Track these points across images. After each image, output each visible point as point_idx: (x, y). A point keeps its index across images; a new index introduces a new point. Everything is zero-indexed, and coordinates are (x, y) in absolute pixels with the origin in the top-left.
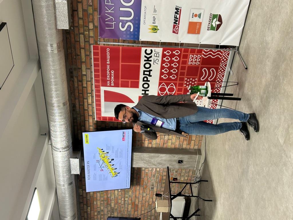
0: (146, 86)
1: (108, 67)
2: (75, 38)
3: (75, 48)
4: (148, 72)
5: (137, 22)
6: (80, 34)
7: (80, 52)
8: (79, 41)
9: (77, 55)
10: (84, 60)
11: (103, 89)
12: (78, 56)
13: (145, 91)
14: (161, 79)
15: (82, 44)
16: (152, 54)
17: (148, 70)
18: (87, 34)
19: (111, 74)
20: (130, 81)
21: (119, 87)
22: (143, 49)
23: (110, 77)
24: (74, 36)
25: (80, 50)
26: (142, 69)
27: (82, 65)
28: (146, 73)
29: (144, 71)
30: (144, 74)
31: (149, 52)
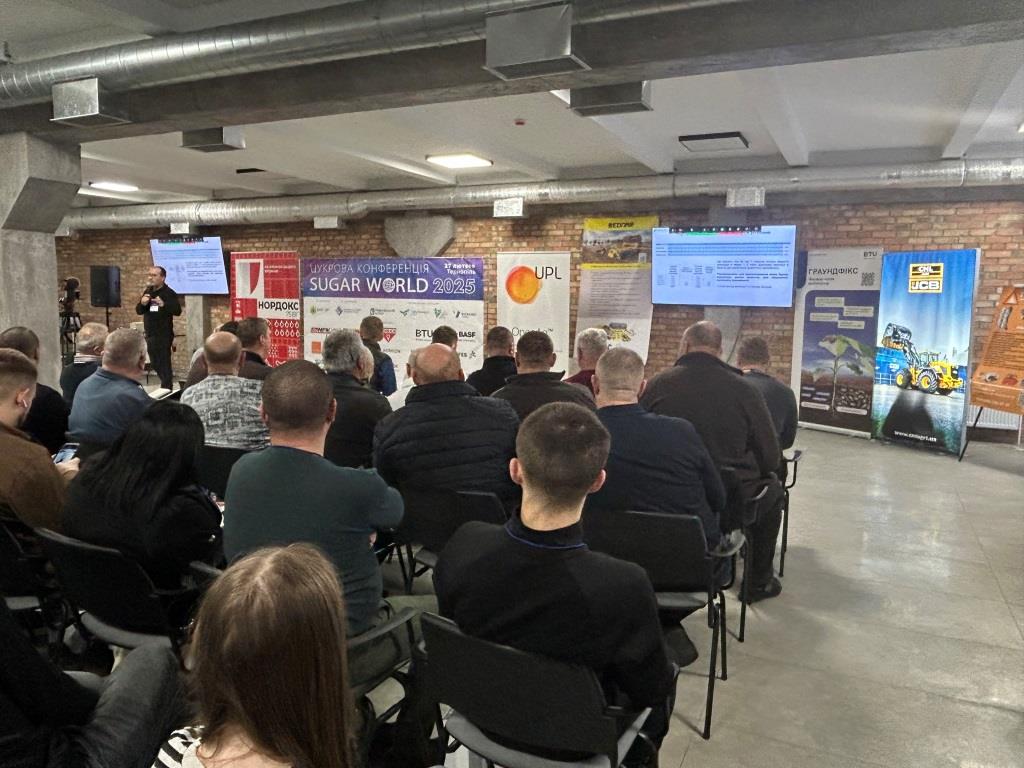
0: (267, 305)
4: (279, 307)
5: (317, 294)
13: (262, 305)
16: (294, 310)
19: (276, 269)
20: (270, 289)
21: (264, 278)
22: (298, 301)
23: (272, 269)
26: (282, 301)
29: (280, 303)
30: (277, 303)
31: (296, 306)
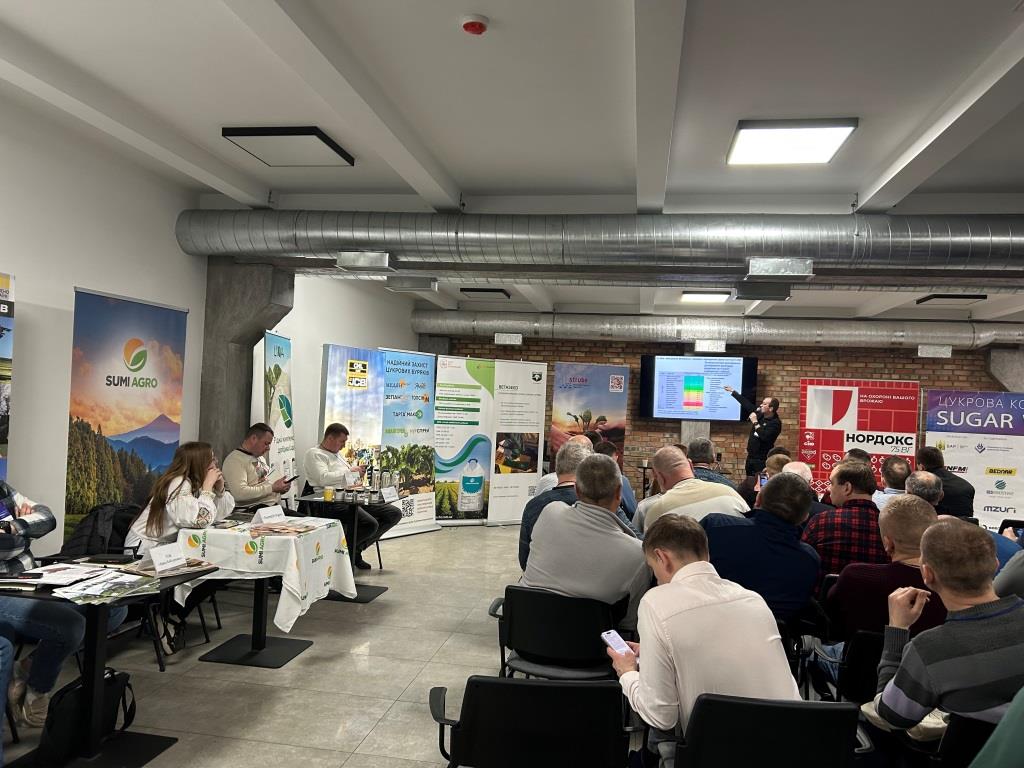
0: (861, 438)
1: (888, 397)
4: (880, 441)
9: (857, 358)
13: (853, 438)
16: (905, 445)
17: (884, 441)
19: (878, 399)
20: (868, 420)
21: (858, 408)
22: (914, 436)
23: (872, 399)
26: (885, 434)
28: (879, 438)
29: (882, 437)
30: (877, 436)
31: (909, 441)
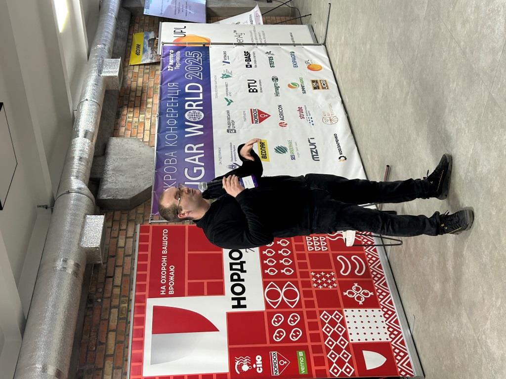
0: (238, 289)
1: (164, 259)
2: (101, 315)
3: (97, 332)
4: (240, 266)
6: (111, 308)
7: (107, 337)
8: (108, 320)
10: (111, 352)
11: (151, 303)
12: (101, 346)
13: (239, 300)
14: (265, 276)
15: (113, 324)
17: (238, 261)
18: (125, 307)
19: (168, 271)
20: (205, 282)
21: (184, 296)
23: (168, 279)
24: (101, 312)
25: (107, 334)
27: (106, 362)
28: (234, 267)
29: (231, 264)
30: (231, 269)
